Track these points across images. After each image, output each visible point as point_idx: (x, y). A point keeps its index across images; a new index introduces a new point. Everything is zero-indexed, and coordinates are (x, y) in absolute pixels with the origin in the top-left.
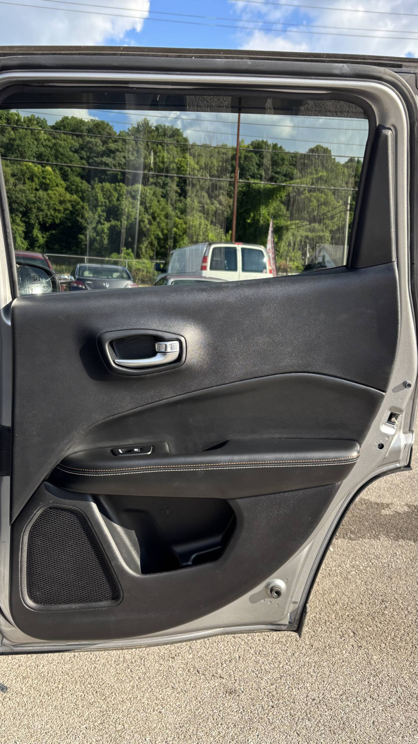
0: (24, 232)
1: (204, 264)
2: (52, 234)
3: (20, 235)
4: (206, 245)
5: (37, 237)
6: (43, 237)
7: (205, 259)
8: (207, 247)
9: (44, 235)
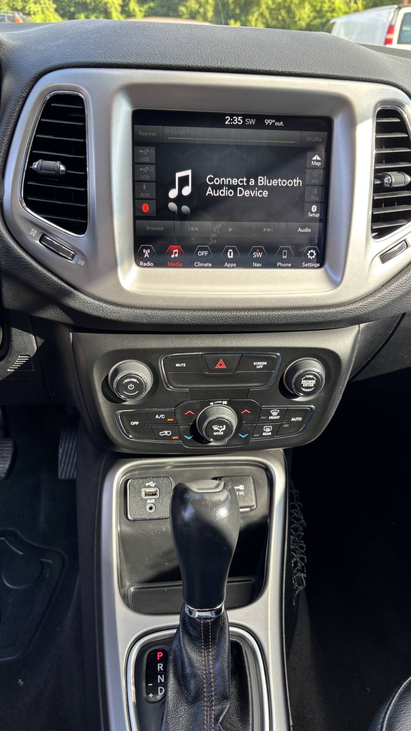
0: (121, 6)
1: (390, 36)
2: (150, 8)
3: (116, 9)
4: (393, 10)
5: (134, 11)
6: (140, 11)
7: (391, 29)
8: (395, 12)
9: (142, 9)
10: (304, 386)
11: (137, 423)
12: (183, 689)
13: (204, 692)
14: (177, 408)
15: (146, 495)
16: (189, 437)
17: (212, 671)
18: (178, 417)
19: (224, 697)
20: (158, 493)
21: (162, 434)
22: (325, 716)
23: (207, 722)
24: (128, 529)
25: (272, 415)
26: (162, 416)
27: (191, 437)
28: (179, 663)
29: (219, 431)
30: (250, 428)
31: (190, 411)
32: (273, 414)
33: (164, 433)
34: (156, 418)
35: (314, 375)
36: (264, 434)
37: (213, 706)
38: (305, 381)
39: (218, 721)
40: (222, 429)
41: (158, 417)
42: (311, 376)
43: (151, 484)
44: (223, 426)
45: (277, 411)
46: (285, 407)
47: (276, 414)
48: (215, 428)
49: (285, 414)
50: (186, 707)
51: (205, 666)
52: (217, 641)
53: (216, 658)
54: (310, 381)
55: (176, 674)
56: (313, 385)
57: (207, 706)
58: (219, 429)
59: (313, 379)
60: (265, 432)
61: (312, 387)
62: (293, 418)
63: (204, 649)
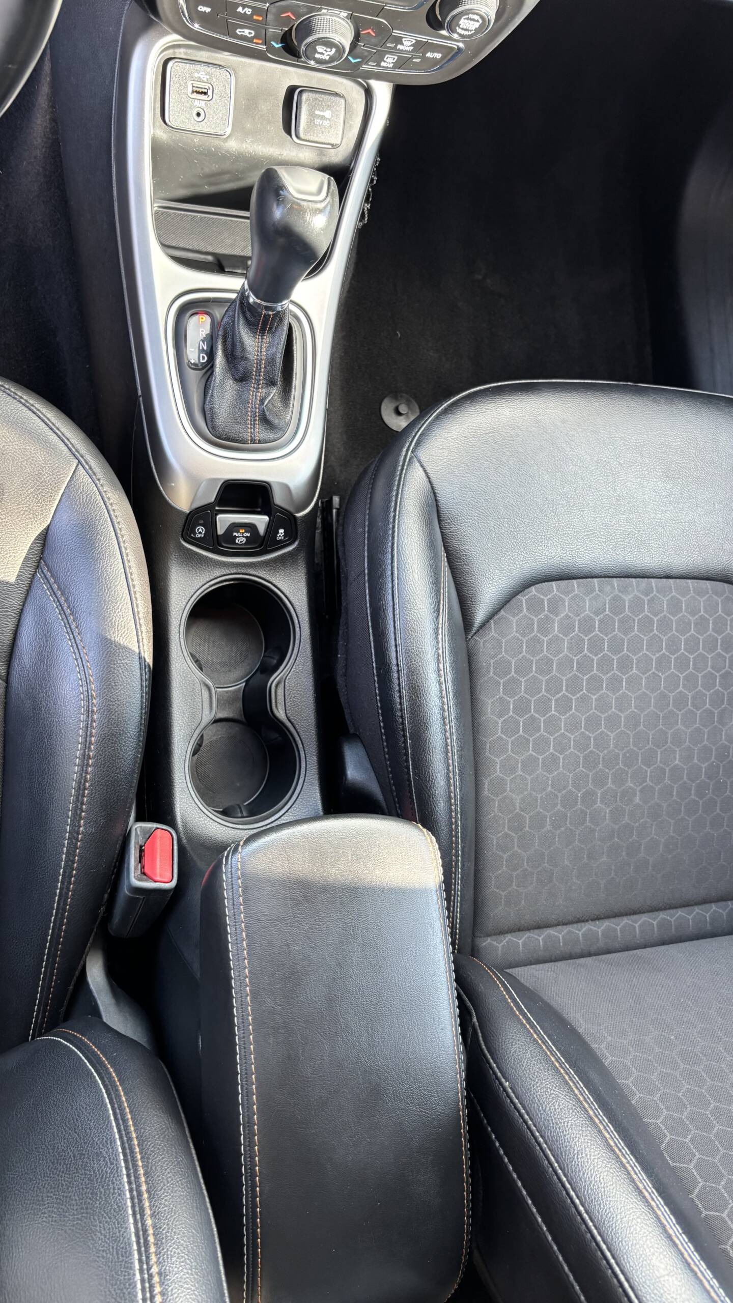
10: (461, 26)
11: (208, 10)
12: (231, 366)
13: (253, 375)
14: (273, 5)
15: (193, 92)
16: (277, 44)
17: (264, 357)
18: (270, 17)
19: (272, 383)
20: (210, 93)
21: (240, 32)
22: (343, 354)
23: (252, 401)
24: (162, 134)
25: (402, 44)
26: (248, 11)
27: (280, 45)
28: (229, 340)
29: (323, 54)
30: (366, 54)
31: (289, 14)
32: (405, 43)
33: (243, 32)
34: (238, 11)
35: (482, 17)
36: (383, 64)
37: (259, 388)
38: (466, 21)
39: (263, 404)
40: (328, 53)
41: (241, 11)
42: (476, 17)
43: (202, 77)
44: (331, 49)
45: (412, 41)
46: (424, 38)
47: (410, 44)
48: (320, 49)
49: (420, 47)
50: (231, 384)
51: (258, 351)
52: (273, 330)
53: (271, 345)
54: (472, 23)
55: (225, 350)
56: (474, 29)
57: (254, 387)
58: (324, 52)
59: (478, 21)
60: (385, 62)
61: (471, 31)
62: (429, 53)
63: (259, 335)
